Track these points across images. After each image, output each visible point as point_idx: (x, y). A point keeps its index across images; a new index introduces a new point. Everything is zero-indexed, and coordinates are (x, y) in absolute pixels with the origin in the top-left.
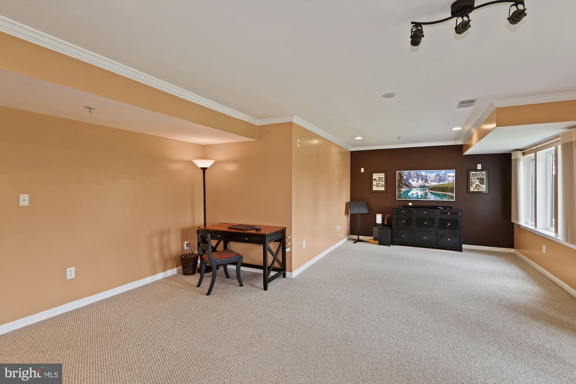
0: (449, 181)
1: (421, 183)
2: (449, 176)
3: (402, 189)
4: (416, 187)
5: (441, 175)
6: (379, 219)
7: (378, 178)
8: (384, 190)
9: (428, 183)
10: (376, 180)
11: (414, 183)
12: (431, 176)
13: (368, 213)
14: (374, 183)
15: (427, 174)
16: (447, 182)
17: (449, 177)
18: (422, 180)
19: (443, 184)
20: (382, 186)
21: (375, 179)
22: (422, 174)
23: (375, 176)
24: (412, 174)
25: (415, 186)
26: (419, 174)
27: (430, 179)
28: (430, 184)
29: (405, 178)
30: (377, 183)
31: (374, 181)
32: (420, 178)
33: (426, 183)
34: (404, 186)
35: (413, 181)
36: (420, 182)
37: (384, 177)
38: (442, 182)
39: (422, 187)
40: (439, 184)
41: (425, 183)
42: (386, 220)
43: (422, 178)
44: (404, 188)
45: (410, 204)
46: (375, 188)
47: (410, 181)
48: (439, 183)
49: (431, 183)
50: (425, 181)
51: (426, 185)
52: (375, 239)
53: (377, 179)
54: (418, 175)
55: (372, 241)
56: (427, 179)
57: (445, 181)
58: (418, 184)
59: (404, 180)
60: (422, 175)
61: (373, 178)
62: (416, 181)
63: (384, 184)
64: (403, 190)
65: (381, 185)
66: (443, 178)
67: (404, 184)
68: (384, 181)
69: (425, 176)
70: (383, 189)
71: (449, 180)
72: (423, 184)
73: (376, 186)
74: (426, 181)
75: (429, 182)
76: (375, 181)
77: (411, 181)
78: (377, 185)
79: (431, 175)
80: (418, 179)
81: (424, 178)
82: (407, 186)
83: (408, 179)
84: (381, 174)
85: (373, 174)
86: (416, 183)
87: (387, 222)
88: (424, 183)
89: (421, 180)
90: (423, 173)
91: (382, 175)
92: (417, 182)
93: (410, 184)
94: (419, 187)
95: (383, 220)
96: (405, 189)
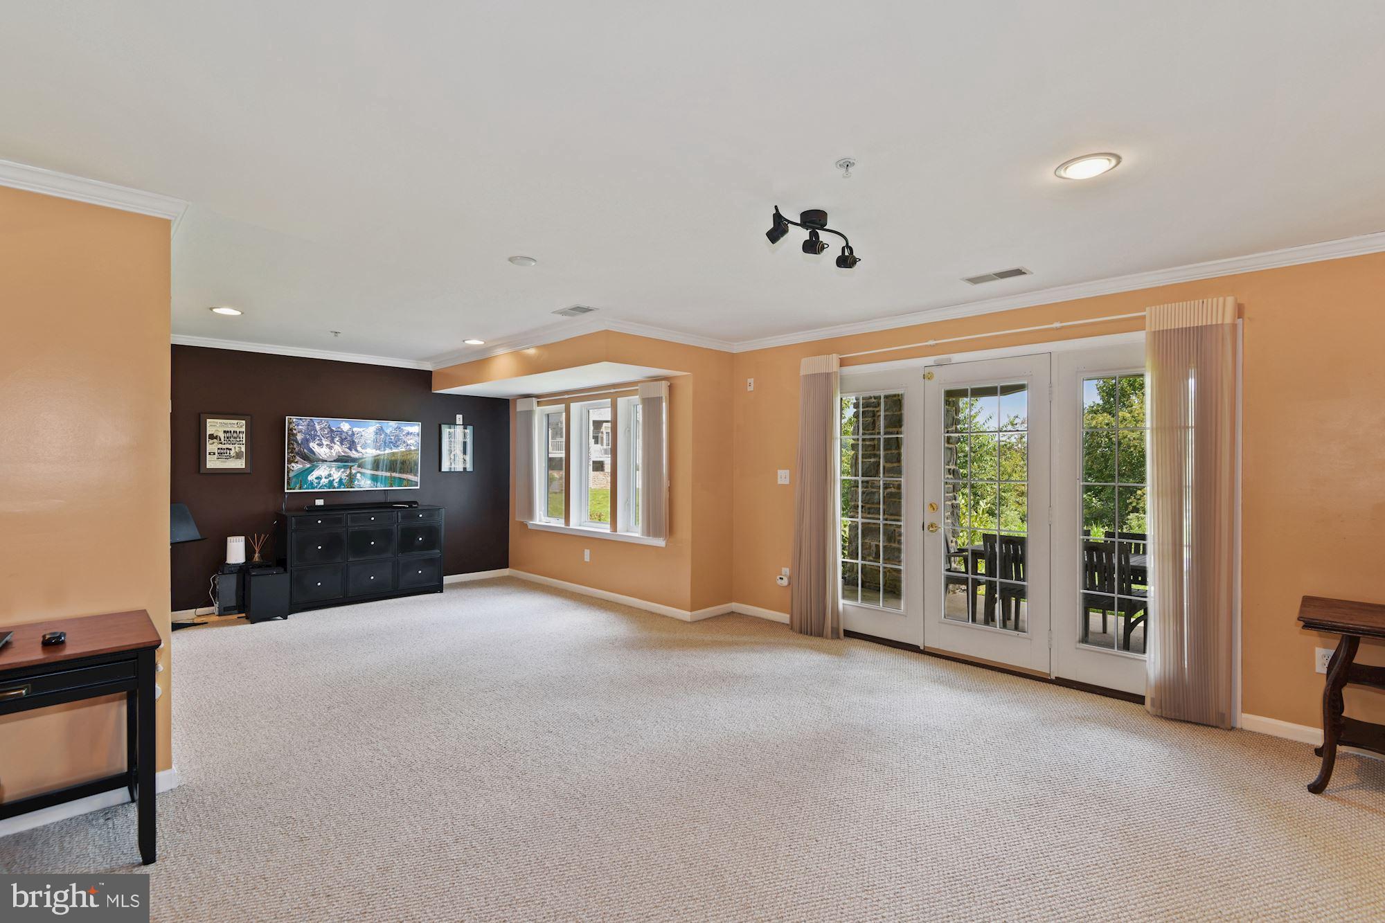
0: (407, 445)
1: (340, 450)
2: (408, 434)
3: (293, 464)
4: (326, 461)
5: (388, 431)
6: (236, 550)
7: (224, 432)
8: (244, 467)
9: (356, 450)
10: (216, 438)
11: (322, 452)
12: (363, 433)
13: (200, 538)
14: (211, 447)
15: (355, 429)
16: (402, 449)
17: (409, 437)
18: (342, 444)
19: (393, 453)
20: (238, 456)
21: (212, 437)
22: (342, 427)
23: (214, 426)
24: (318, 427)
25: (325, 457)
26: (334, 429)
27: (362, 441)
28: (361, 454)
29: (299, 437)
30: (220, 446)
31: (211, 441)
32: (337, 439)
33: (351, 451)
34: (298, 458)
35: (320, 445)
36: (338, 449)
37: (243, 429)
38: (391, 449)
39: (343, 461)
40: (383, 453)
41: (349, 451)
42: (257, 550)
43: (341, 437)
44: (297, 462)
45: (320, 502)
46: (212, 463)
47: (311, 445)
48: (384, 450)
49: (363, 451)
50: (348, 446)
51: (352, 456)
52: (224, 611)
53: (222, 435)
54: (332, 431)
55: (217, 618)
56: (354, 442)
57: (398, 446)
58: (331, 453)
59: (297, 442)
60: (342, 432)
61: (208, 433)
62: (327, 445)
63: (243, 449)
64: (297, 467)
65: (232, 453)
66: (393, 438)
67: (298, 454)
68: (244, 442)
69: (350, 433)
70: (240, 464)
71: (409, 442)
72: (343, 454)
73: (216, 456)
74: (352, 445)
75: (359, 448)
76: (215, 440)
77: (316, 446)
78: (221, 454)
79: (367, 431)
80: (332, 441)
81: (346, 438)
82: (305, 458)
83: (306, 441)
84: (235, 421)
85: (208, 420)
86: (327, 450)
87: (262, 557)
88: (347, 450)
89: (338, 443)
90: (345, 426)
91: (239, 426)
92: (331, 448)
93: (313, 452)
94: (335, 461)
95: (249, 552)
96: (300, 466)
